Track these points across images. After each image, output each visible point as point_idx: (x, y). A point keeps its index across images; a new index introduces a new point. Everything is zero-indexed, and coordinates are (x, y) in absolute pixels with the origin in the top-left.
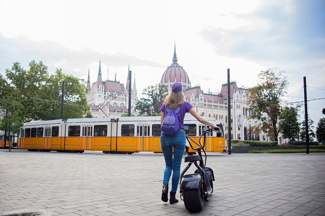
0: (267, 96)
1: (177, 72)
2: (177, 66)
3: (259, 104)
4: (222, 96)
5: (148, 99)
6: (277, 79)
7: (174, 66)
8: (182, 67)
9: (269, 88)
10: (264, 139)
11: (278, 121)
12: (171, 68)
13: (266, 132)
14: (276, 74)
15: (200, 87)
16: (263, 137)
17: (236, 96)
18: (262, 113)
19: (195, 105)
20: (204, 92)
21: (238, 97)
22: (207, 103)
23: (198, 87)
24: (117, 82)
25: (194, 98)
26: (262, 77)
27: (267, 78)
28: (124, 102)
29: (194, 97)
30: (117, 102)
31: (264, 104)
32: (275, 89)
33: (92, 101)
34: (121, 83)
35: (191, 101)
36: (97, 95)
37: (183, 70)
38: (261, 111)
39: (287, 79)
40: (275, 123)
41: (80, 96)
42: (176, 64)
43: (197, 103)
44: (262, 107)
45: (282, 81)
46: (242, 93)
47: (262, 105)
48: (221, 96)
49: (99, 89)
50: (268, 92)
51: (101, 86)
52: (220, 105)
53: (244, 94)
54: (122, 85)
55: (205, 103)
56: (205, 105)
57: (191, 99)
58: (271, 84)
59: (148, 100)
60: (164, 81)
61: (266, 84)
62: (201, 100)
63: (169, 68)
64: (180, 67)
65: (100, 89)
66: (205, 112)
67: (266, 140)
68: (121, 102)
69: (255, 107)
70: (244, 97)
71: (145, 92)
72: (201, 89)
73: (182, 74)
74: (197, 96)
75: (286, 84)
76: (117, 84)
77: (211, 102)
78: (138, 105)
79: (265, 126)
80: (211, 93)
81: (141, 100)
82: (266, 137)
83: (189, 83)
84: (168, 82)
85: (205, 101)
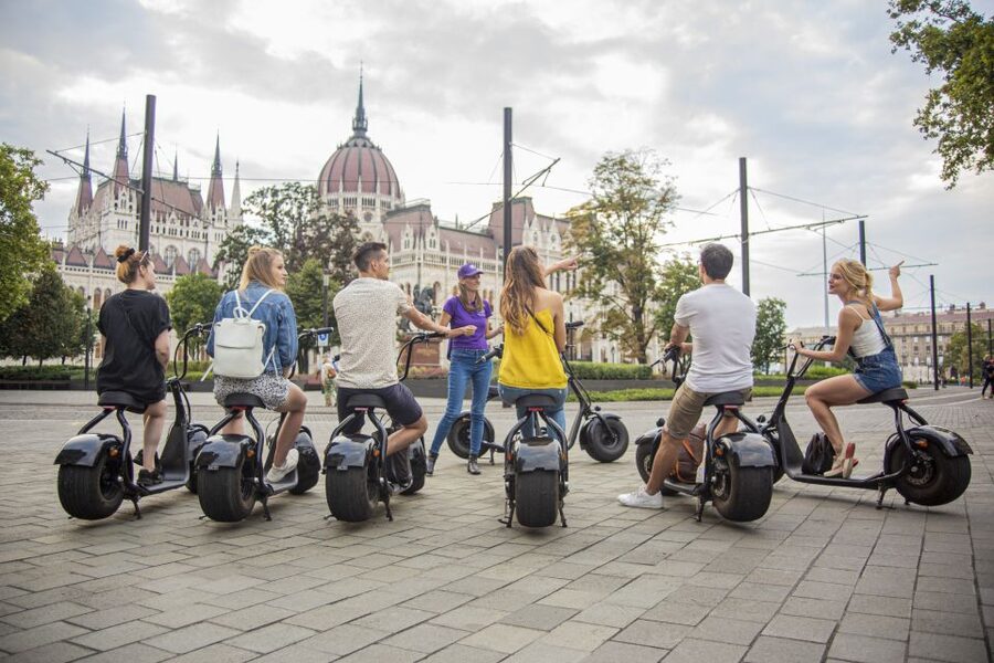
0: (619, 234)
1: (363, 163)
2: (365, 146)
3: (596, 254)
4: (492, 237)
5: (260, 228)
6: (647, 182)
7: (356, 145)
8: (379, 150)
9: (627, 208)
10: (605, 360)
11: (649, 304)
12: (346, 150)
13: (615, 337)
14: (644, 170)
15: (429, 207)
16: (603, 354)
17: (531, 235)
18: (603, 280)
19: (413, 258)
20: (441, 224)
21: (536, 239)
22: (448, 254)
23: (424, 208)
24: (181, 184)
25: (412, 240)
26: (605, 175)
27: (621, 182)
28: (201, 248)
29: (412, 234)
30: (177, 244)
31: (610, 255)
32: (643, 213)
33: (96, 240)
34: (190, 187)
35: (403, 247)
36: (113, 219)
37: (383, 158)
38: (602, 276)
39: (674, 184)
40: (638, 312)
41: (8, 207)
42: (364, 138)
43: (419, 252)
44: (605, 264)
45: (662, 189)
46: (548, 228)
47: (605, 258)
48: (488, 235)
49: (119, 202)
50: (623, 220)
51: (124, 193)
52: (486, 261)
53: (554, 231)
54: (195, 193)
55: (442, 254)
56: (443, 260)
57: (403, 242)
58: (631, 197)
59: (260, 232)
60: (325, 188)
61: (616, 198)
62: (433, 244)
63: (340, 148)
64: (373, 147)
65: (123, 203)
66: (442, 281)
67: (610, 361)
68: (192, 245)
69: (585, 263)
70: (553, 240)
71: (251, 207)
72: (434, 214)
73: (380, 169)
74: (420, 234)
75: (673, 198)
76: (177, 188)
77: (460, 251)
78: (226, 248)
79: (614, 319)
80: (461, 226)
81: (238, 234)
82: (608, 356)
83: (399, 195)
84: (338, 190)
85: (443, 249)
